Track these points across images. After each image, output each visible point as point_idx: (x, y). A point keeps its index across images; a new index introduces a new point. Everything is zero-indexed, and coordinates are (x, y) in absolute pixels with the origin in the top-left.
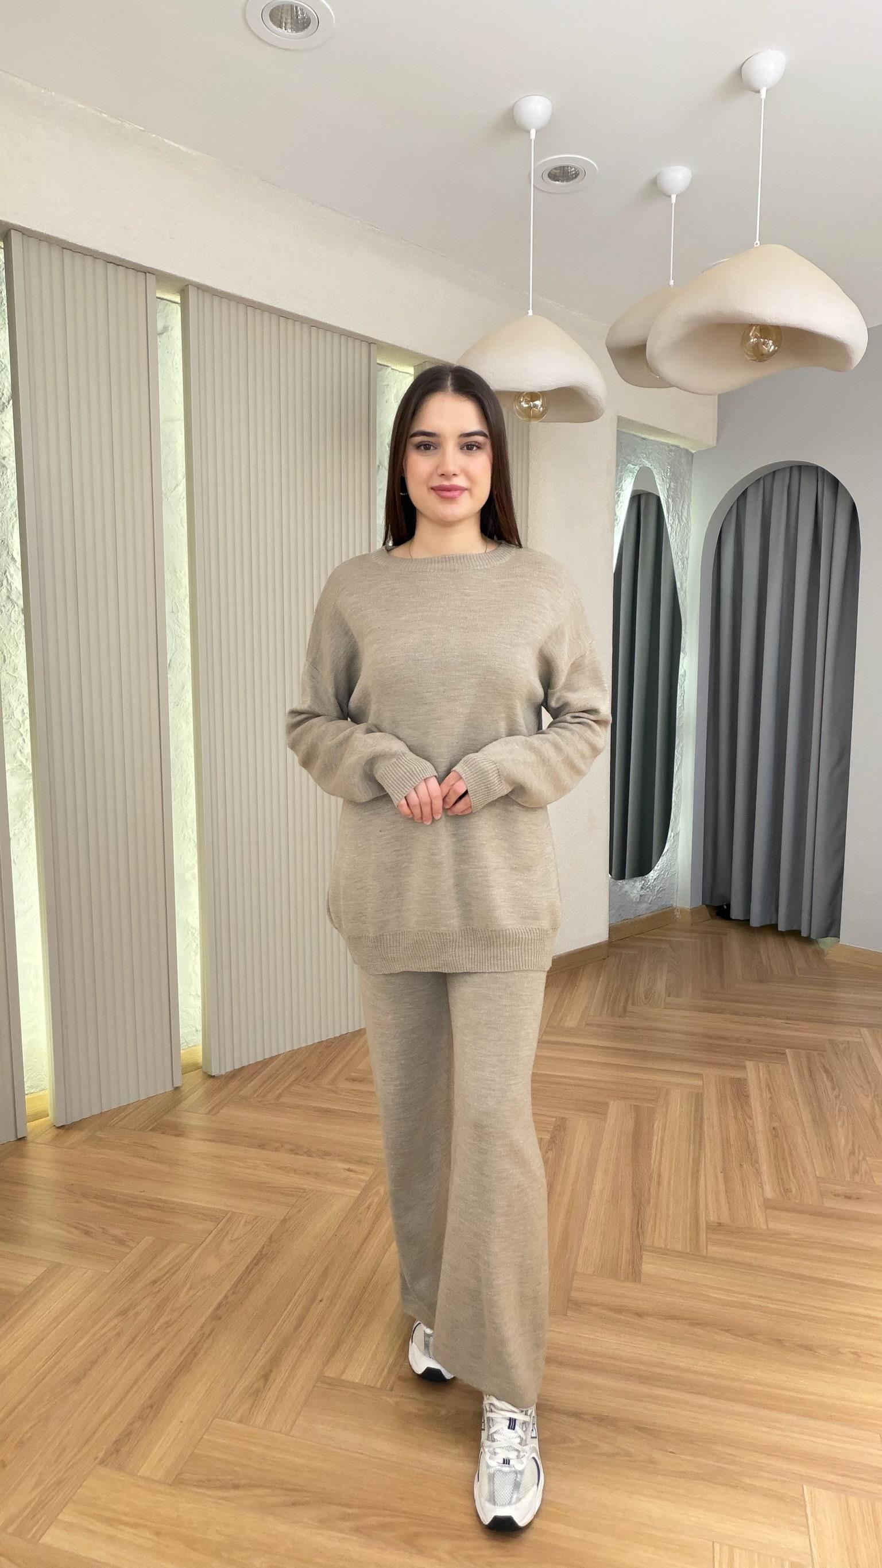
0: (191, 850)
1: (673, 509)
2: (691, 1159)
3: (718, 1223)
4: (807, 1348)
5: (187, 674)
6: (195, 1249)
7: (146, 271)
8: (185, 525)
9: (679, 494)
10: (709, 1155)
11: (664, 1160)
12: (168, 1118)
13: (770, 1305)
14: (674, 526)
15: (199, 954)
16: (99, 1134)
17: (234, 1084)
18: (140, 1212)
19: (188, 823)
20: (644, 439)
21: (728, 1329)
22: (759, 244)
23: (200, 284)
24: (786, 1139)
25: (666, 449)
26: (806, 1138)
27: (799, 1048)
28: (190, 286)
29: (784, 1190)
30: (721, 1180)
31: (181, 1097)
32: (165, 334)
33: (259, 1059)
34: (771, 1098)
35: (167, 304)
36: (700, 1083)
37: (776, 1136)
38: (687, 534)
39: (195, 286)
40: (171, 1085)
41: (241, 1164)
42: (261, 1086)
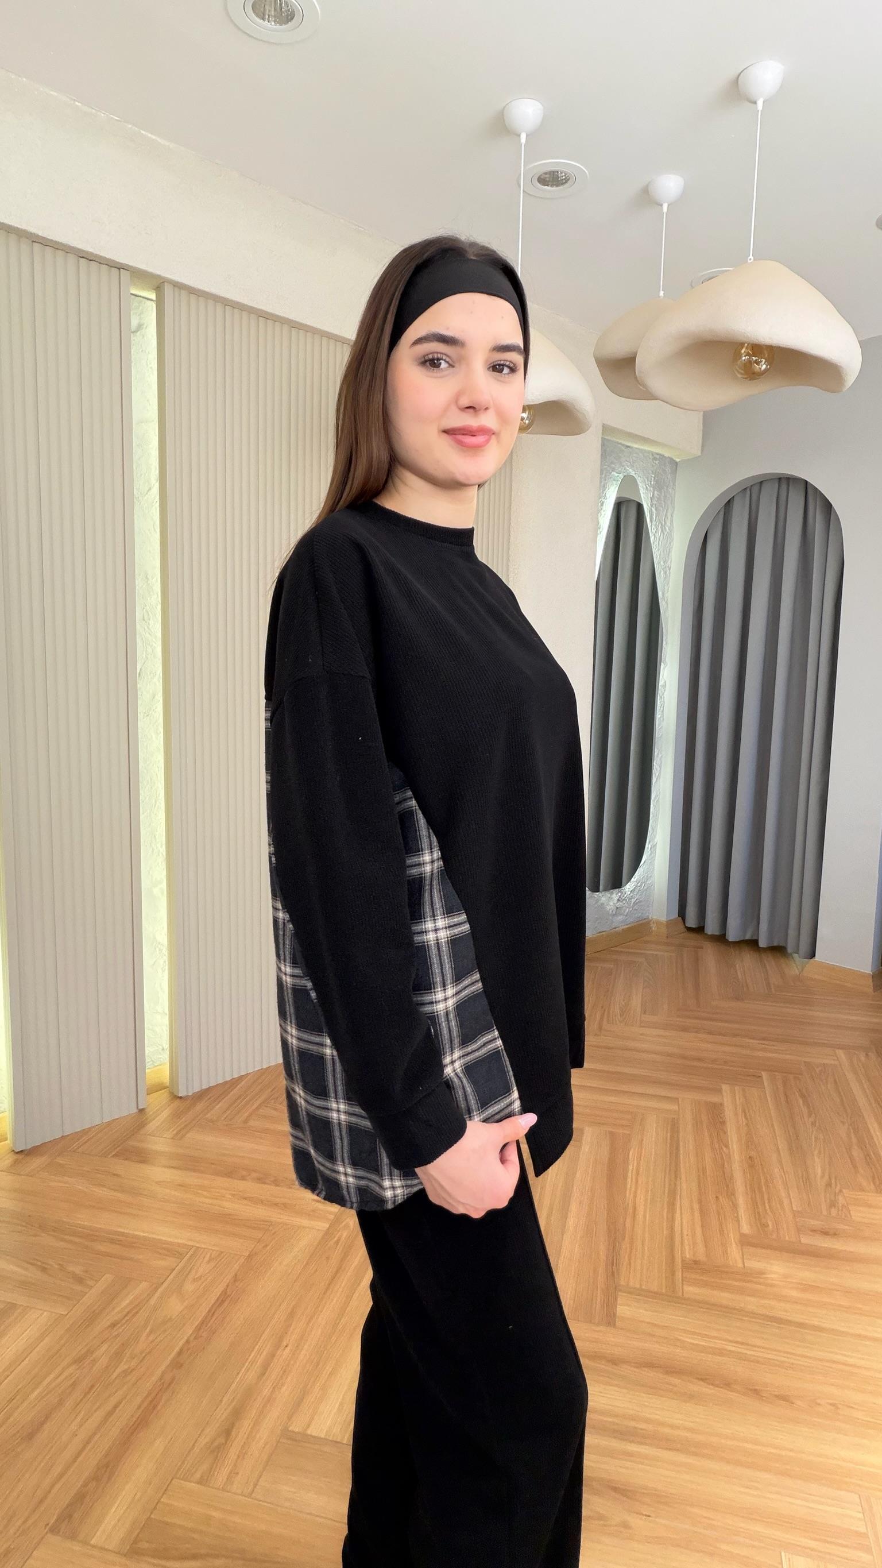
0: (160, 864)
1: (656, 518)
2: (667, 1191)
3: (694, 1261)
4: (784, 1398)
5: (157, 684)
6: (156, 1289)
7: (120, 267)
8: (158, 530)
9: (663, 503)
10: (684, 1186)
11: (639, 1192)
12: (131, 1143)
13: (746, 1352)
14: (657, 536)
15: (166, 972)
16: (60, 1160)
17: (200, 1106)
18: (102, 1247)
19: (157, 837)
20: (629, 447)
21: (706, 1378)
22: (752, 258)
23: (178, 282)
24: (763, 1169)
25: (651, 457)
26: (783, 1168)
27: (776, 1071)
28: (166, 285)
29: (760, 1224)
30: (697, 1214)
31: (146, 1119)
32: (139, 333)
33: (228, 1079)
34: (747, 1124)
35: (141, 302)
36: (676, 1107)
37: (752, 1166)
38: (670, 543)
39: (170, 283)
40: (136, 1105)
41: (205, 1193)
42: (228, 1109)
